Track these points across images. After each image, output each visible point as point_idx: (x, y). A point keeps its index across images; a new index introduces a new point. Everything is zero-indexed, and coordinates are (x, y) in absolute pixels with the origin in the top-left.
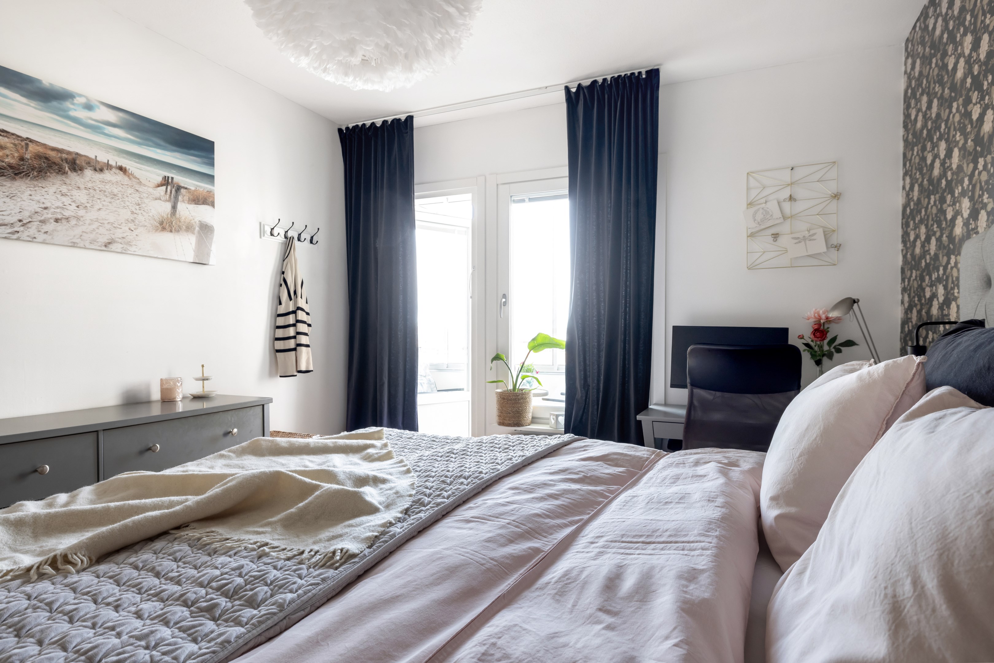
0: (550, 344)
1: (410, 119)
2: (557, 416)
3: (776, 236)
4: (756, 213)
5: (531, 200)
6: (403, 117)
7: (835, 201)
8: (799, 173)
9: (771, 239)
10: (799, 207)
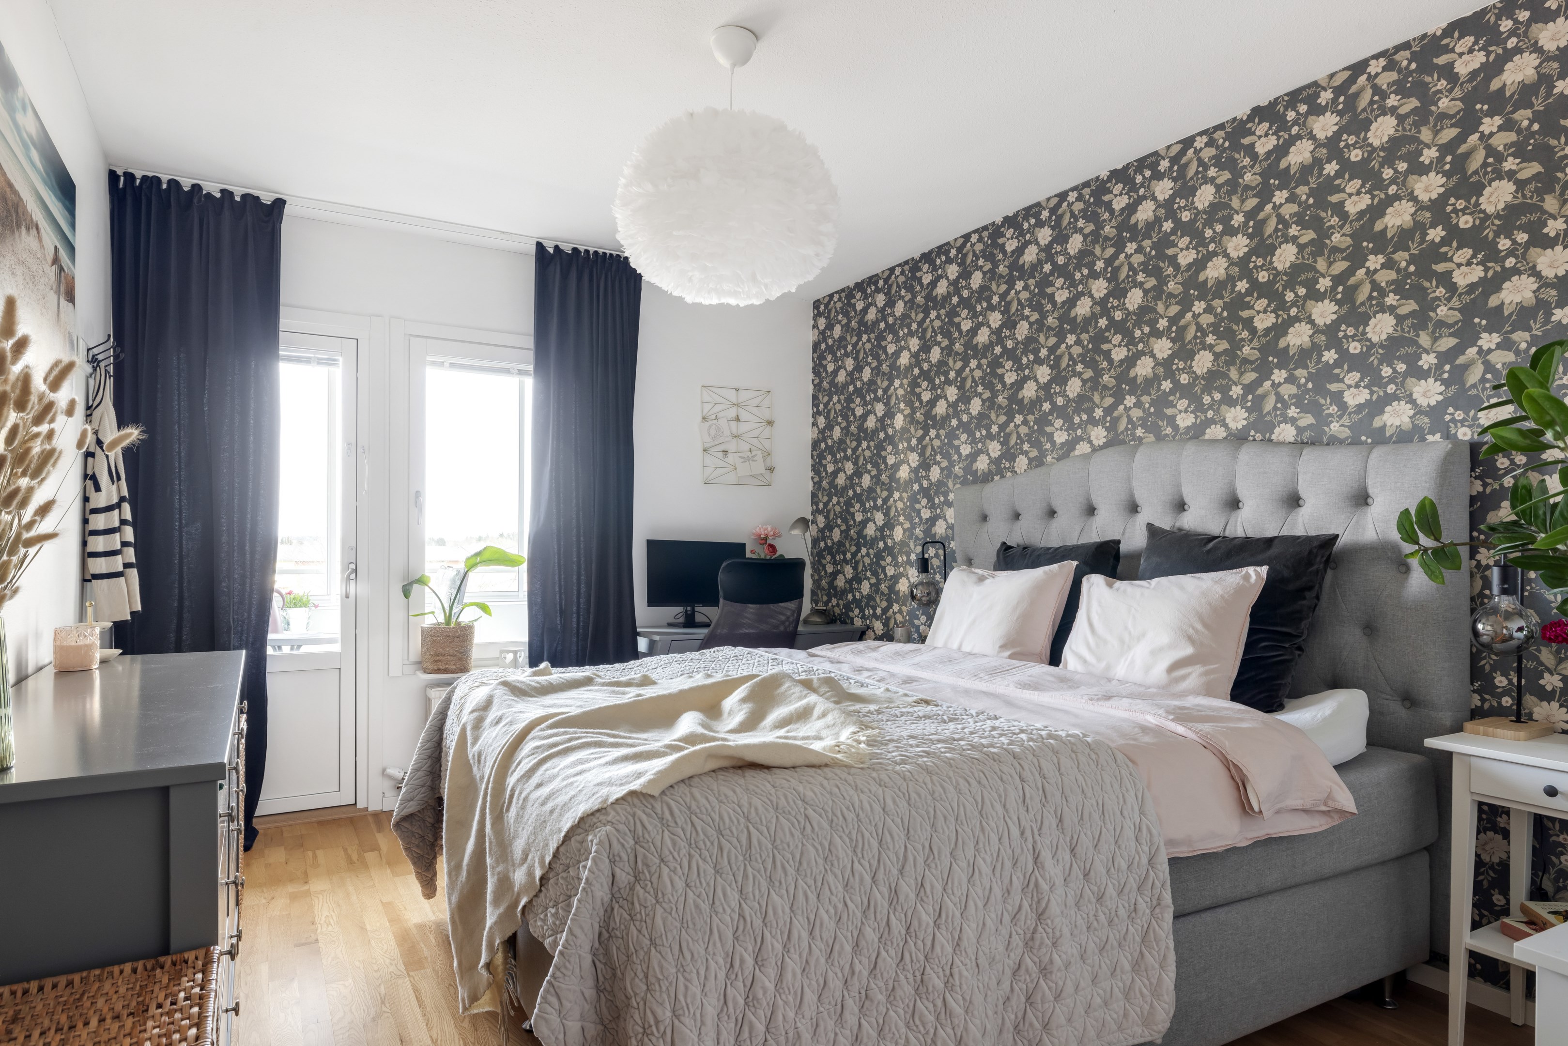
0: (503, 559)
1: (279, 204)
2: (515, 653)
3: (725, 452)
4: (710, 427)
5: (453, 366)
6: (267, 198)
7: (769, 428)
8: (744, 396)
9: (720, 455)
10: (743, 428)
